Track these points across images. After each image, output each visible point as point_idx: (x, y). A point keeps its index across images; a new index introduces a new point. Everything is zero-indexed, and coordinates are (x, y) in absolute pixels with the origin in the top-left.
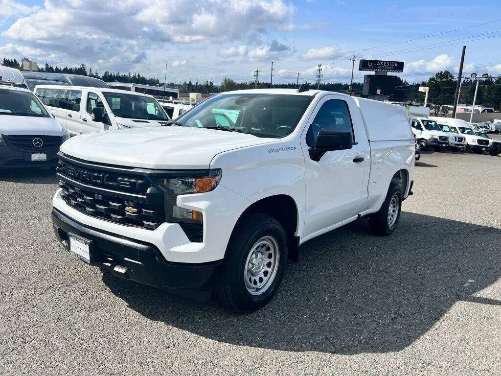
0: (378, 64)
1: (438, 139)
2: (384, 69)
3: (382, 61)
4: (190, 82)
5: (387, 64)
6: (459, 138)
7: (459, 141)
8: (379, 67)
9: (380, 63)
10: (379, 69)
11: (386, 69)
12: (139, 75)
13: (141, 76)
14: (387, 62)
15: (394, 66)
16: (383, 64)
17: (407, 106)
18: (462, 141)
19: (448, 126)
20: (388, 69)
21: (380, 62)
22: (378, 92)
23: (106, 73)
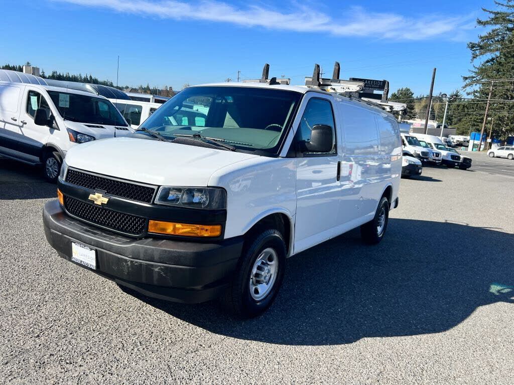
0: (366, 82)
1: (421, 155)
2: (371, 87)
3: (369, 80)
4: (148, 87)
5: (373, 83)
6: (436, 154)
7: (436, 156)
9: (368, 82)
11: (373, 88)
12: (91, 77)
13: (93, 78)
14: (374, 81)
15: (380, 85)
16: (370, 82)
18: (438, 156)
19: (425, 142)
20: (374, 88)
23: (54, 73)
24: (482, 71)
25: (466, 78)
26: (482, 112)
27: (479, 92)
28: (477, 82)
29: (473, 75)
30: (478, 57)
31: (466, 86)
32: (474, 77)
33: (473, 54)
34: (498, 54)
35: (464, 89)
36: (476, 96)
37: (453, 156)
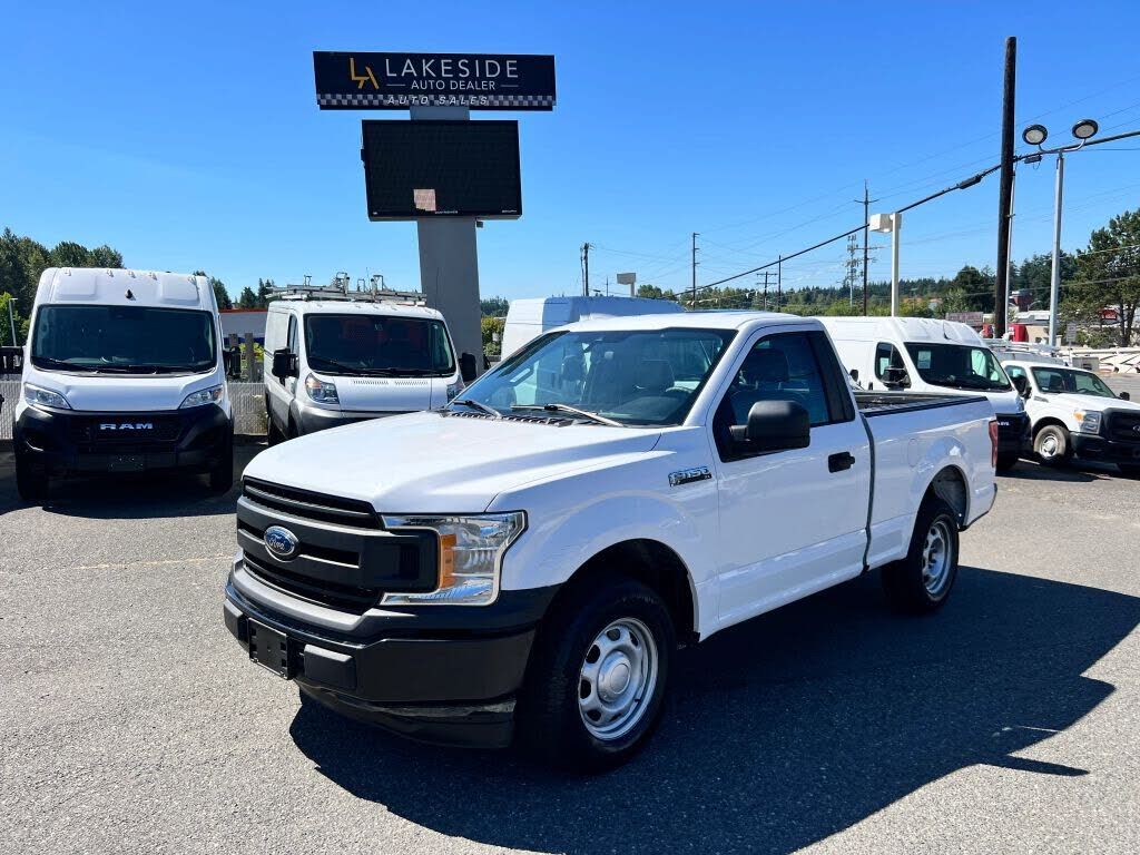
0: (408, 68)
2: (447, 92)
3: (428, 57)
5: (456, 71)
8: (415, 85)
9: (418, 66)
10: (417, 92)
11: (458, 93)
15: (502, 78)
16: (436, 68)
20: (468, 93)
21: (417, 59)
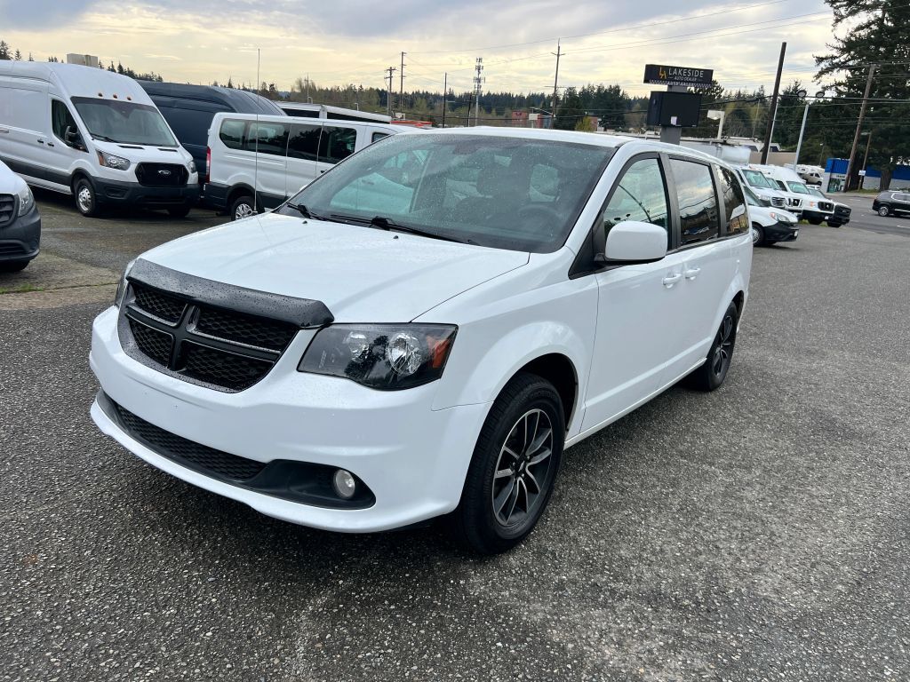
0: (675, 72)
2: (683, 81)
3: (681, 68)
5: (687, 74)
7: (795, 204)
8: (676, 78)
10: (675, 81)
11: (686, 82)
14: (688, 69)
15: (699, 77)
16: (682, 72)
17: (720, 145)
18: (797, 205)
20: (689, 81)
21: (678, 68)
22: (674, 120)
24: (850, 46)
25: (820, 60)
26: (851, 122)
27: (845, 85)
28: (842, 66)
29: (835, 53)
30: (845, 20)
31: (822, 73)
32: (836, 57)
33: (835, 14)
34: (879, 13)
35: (818, 81)
36: (840, 93)
37: (822, 203)
